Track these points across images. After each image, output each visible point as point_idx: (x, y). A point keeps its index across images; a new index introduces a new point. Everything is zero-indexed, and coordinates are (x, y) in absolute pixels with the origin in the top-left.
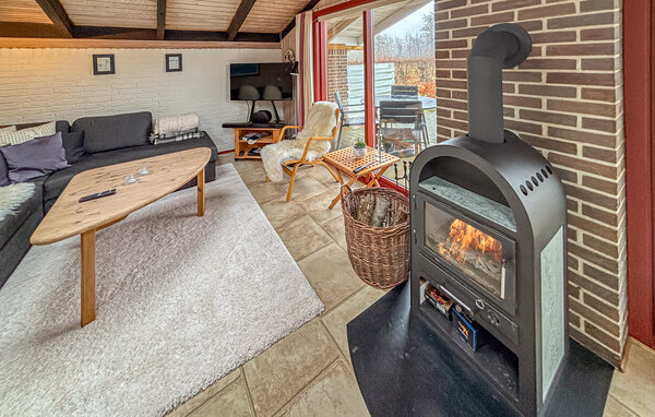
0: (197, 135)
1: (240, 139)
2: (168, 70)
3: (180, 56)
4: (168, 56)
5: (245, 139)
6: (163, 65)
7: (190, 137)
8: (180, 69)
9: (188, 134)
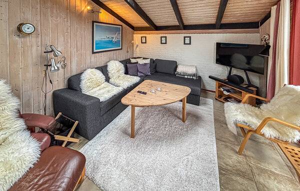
0: (195, 78)
1: (219, 88)
2: (185, 44)
3: (190, 37)
4: (185, 37)
5: (222, 89)
6: (183, 41)
7: (191, 77)
8: (190, 44)
9: (190, 76)
